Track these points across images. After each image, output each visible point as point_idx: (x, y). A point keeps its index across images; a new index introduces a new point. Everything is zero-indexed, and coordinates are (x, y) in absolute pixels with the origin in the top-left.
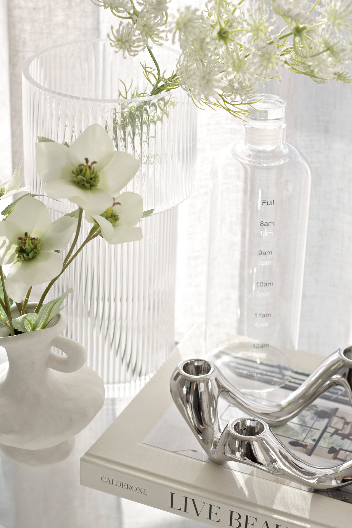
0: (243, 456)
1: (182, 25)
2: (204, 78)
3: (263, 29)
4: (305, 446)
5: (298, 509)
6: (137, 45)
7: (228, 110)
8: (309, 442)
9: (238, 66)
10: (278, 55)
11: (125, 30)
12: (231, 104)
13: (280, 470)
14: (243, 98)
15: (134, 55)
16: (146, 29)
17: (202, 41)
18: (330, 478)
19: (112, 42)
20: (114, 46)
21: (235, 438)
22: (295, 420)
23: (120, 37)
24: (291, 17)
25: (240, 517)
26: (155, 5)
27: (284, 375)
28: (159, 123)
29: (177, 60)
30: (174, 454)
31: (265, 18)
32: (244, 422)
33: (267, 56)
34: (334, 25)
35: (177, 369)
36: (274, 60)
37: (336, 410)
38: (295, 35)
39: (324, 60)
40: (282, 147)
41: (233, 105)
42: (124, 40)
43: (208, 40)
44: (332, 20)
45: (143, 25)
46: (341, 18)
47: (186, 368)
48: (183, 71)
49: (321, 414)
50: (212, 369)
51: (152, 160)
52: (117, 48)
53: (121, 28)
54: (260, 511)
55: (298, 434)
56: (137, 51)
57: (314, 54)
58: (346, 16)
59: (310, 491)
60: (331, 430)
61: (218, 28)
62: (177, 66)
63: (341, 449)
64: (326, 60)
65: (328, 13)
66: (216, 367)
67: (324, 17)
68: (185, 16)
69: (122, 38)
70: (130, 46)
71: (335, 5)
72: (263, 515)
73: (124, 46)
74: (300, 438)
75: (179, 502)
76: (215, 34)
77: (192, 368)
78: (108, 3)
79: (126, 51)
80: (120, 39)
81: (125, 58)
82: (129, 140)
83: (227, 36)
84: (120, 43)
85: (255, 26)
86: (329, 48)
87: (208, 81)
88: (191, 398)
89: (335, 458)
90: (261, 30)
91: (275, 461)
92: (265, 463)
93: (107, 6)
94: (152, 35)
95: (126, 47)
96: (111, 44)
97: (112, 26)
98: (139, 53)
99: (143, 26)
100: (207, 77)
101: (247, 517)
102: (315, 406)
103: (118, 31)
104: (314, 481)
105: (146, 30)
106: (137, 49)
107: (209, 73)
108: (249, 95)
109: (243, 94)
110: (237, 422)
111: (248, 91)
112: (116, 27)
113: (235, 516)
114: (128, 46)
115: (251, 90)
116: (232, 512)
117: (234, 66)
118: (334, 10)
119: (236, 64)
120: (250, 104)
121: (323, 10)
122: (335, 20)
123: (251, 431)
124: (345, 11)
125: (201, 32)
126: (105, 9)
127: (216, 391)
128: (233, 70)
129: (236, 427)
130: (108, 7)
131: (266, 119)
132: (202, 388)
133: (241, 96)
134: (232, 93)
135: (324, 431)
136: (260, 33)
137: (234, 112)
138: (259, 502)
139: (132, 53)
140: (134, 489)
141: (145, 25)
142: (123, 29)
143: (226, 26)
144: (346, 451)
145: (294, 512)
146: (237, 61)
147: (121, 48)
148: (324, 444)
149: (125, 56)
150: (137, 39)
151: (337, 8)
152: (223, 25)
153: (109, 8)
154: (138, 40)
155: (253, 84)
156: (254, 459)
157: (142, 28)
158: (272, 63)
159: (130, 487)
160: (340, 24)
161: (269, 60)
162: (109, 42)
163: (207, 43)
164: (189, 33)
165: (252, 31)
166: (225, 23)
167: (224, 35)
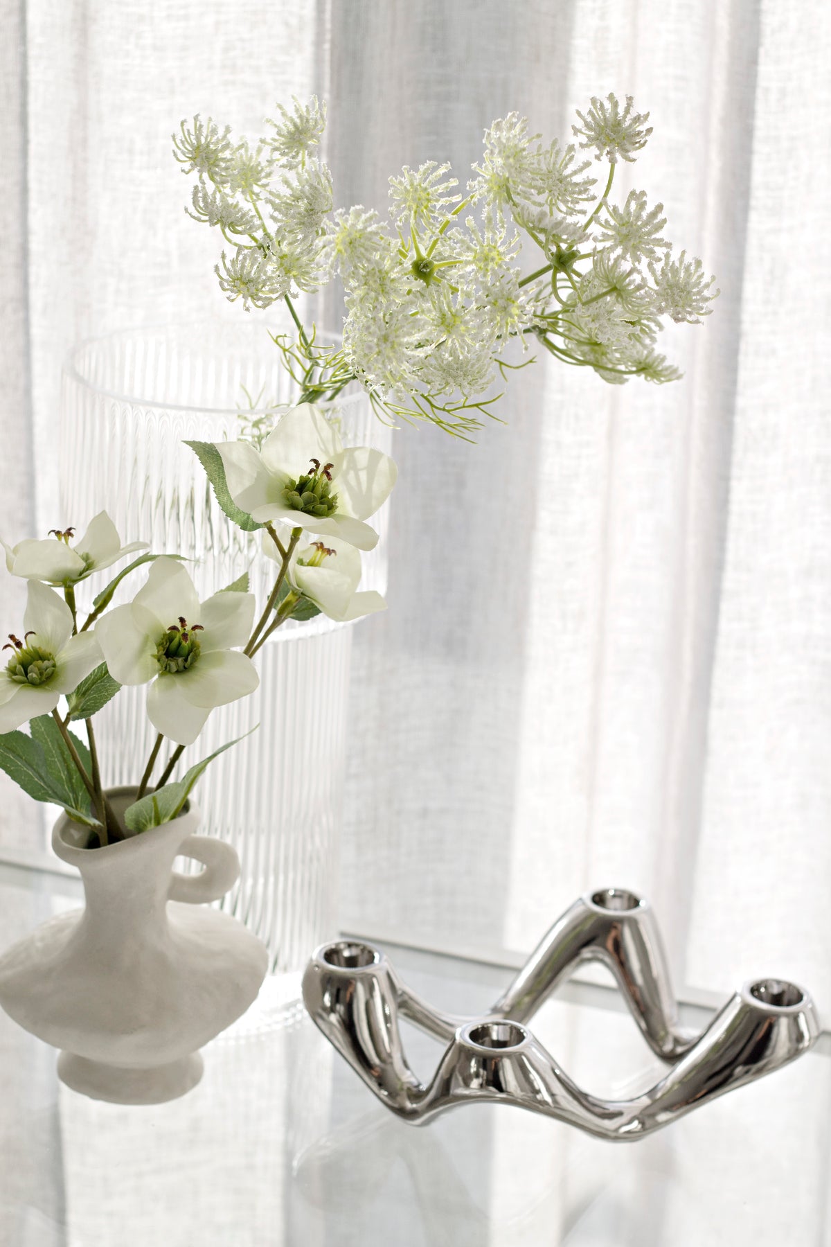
3: (497, 257)
6: (269, 289)
7: (440, 423)
11: (248, 261)
12: (444, 410)
14: (465, 393)
15: (264, 307)
16: (287, 263)
17: (384, 276)
19: (223, 282)
20: (228, 289)
23: (238, 274)
31: (501, 238)
33: (501, 302)
36: (515, 311)
38: (556, 270)
41: (448, 412)
42: (245, 278)
43: (395, 275)
45: (282, 255)
52: (232, 292)
53: (241, 257)
56: (269, 300)
58: (650, 233)
61: (413, 257)
68: (353, 225)
69: (241, 275)
70: (257, 290)
73: (245, 290)
76: (408, 264)
78: (215, 217)
79: (250, 298)
80: (239, 276)
81: (247, 309)
83: (431, 273)
84: (238, 283)
85: (482, 251)
86: (614, 288)
90: (493, 259)
93: (215, 221)
95: (248, 291)
96: (221, 285)
97: (225, 253)
98: (271, 303)
99: (281, 258)
103: (233, 262)
105: (285, 265)
106: (268, 296)
108: (478, 387)
109: (466, 384)
111: (477, 379)
112: (231, 256)
114: (252, 290)
115: (480, 377)
117: (442, 324)
119: (446, 321)
120: (480, 407)
124: (646, 224)
126: (210, 226)
130: (216, 223)
133: (462, 388)
136: (491, 264)
137: (450, 425)
139: (260, 303)
142: (245, 259)
143: (428, 254)
146: (448, 315)
147: (239, 292)
149: (247, 305)
152: (424, 253)
153: (218, 226)
155: (486, 367)
157: (279, 260)
158: (512, 316)
161: (505, 310)
162: (218, 281)
163: (393, 280)
164: (359, 258)
165: (476, 260)
166: (426, 249)
167: (425, 270)
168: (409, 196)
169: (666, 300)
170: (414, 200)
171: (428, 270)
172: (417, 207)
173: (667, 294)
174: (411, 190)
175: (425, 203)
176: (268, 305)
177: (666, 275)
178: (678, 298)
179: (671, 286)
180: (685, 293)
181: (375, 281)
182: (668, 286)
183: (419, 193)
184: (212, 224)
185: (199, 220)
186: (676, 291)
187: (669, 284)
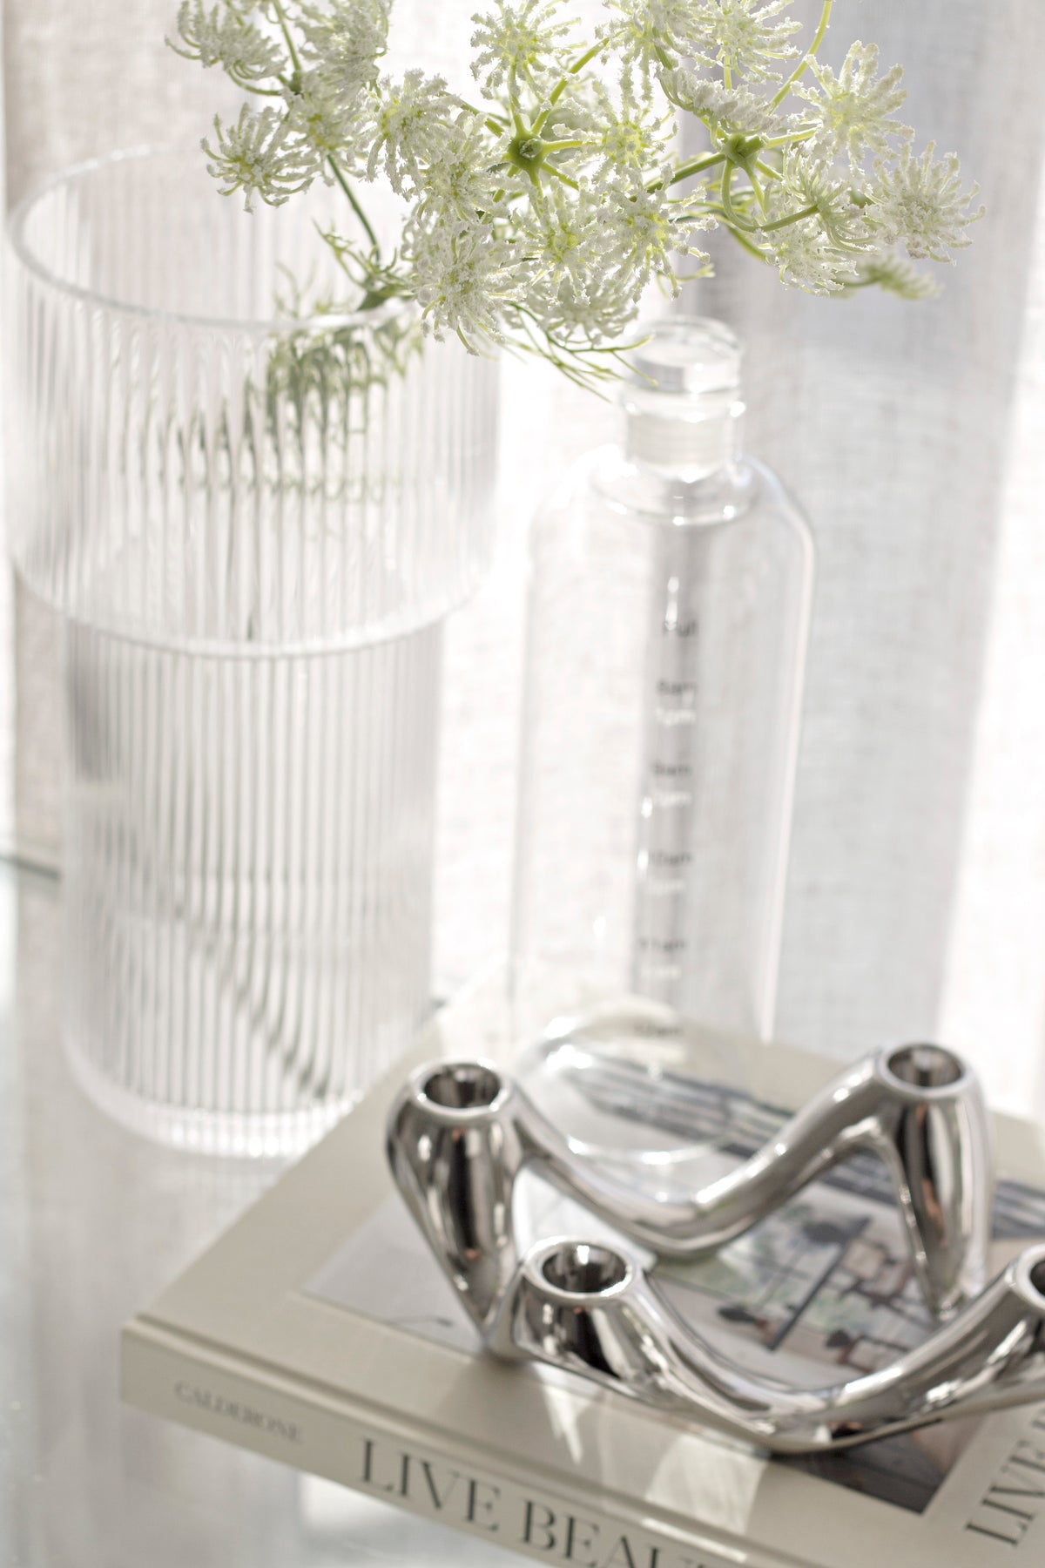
0: (563, 1348)
1: (395, 124)
2: (454, 277)
3: (638, 143)
4: (761, 1324)
5: (716, 1505)
6: (288, 174)
7: (560, 365)
8: (776, 1312)
9: (560, 247)
10: (671, 221)
11: (256, 128)
12: (566, 349)
13: (668, 1395)
14: (592, 334)
15: (278, 203)
16: (321, 129)
17: (459, 171)
18: (809, 1420)
19: (213, 163)
20: (220, 175)
21: (544, 1298)
22: (744, 1246)
23: (239, 150)
24: (707, 111)
25: (552, 1520)
26: (344, 61)
27: (728, 1114)
28: (376, 389)
29: (404, 219)
30: (386, 1331)
32: (569, 1251)
33: (638, 220)
34: (842, 137)
35: (407, 1087)
36: (660, 234)
37: (863, 1223)
38: (731, 164)
39: (807, 239)
40: (731, 468)
41: (571, 352)
42: (250, 157)
43: (477, 169)
44: (838, 122)
45: (312, 116)
46: (863, 119)
47: (431, 1087)
48: (421, 253)
49: (822, 1233)
50: (503, 1095)
51: (377, 493)
52: (227, 180)
53: (246, 123)
54: (609, 1506)
55: (745, 1286)
56: (288, 191)
57: (779, 218)
58: (879, 113)
59: (757, 1455)
60: (842, 1280)
61: (510, 133)
62: (404, 237)
63: (864, 1337)
64: (813, 238)
65: (824, 103)
66: (517, 1090)
67: (813, 113)
68: (406, 98)
69: (244, 153)
70: (267, 176)
71: (849, 81)
72: (615, 1518)
73: (247, 177)
74: (751, 1299)
75: (387, 1468)
76: (501, 148)
77: (447, 1089)
78: (213, 52)
79: (256, 189)
80: (240, 154)
81: (251, 210)
82: (288, 436)
83: (538, 159)
84: (237, 166)
85: (616, 134)
86: (816, 206)
87: (467, 288)
88: (443, 1170)
89: (844, 1361)
90: (631, 147)
91: (653, 1369)
92: (629, 1372)
93: (212, 58)
94: (338, 145)
95: (253, 177)
96: (209, 169)
97: (219, 117)
98: (292, 197)
99: (311, 120)
100: (463, 277)
101: (571, 1522)
102: (806, 1208)
103: (234, 132)
104: (765, 1428)
105: (318, 132)
106: (285, 185)
107: (471, 266)
108: (611, 325)
109: (592, 323)
110: (552, 1252)
111: (609, 314)
112: (231, 121)
113: (540, 1517)
114: (260, 177)
115: (615, 313)
116: (530, 1506)
117: (550, 245)
118: (845, 94)
119: (555, 240)
120: (614, 350)
121: (812, 94)
122: (847, 123)
123: (593, 1278)
124: (875, 98)
125: (455, 148)
126: (204, 67)
127: (514, 1154)
128: (545, 258)
129: (548, 1266)
130: (213, 62)
131: (680, 390)
132: (474, 1145)
133: (587, 329)
134: (562, 319)
135: (824, 1281)
136: (628, 155)
137: (573, 370)
138: (610, 1479)
139: (271, 198)
140: (265, 1422)
141: (316, 115)
142: (251, 126)
143: (535, 130)
144: (878, 1342)
145: (703, 1514)
146: (559, 233)
147: (240, 180)
148: (818, 1320)
149: (251, 203)
150: (287, 158)
151: (855, 89)
152: (528, 128)
154: (293, 159)
156: (595, 1359)
157: (308, 124)
158: (655, 243)
159: (253, 1418)
160: (858, 136)
161: (646, 232)
162: (205, 160)
163: (473, 177)
164: (416, 147)
165: (606, 147)
166: (532, 123)
167: (528, 156)
168: (504, 44)
169: (899, 224)
170: (511, 50)
171: (533, 156)
172: (516, 60)
173: (901, 212)
174: (508, 33)
175: (529, 55)
176: (284, 201)
177: (902, 182)
178: (917, 220)
179: (908, 200)
180: (930, 212)
181: (445, 181)
182: (904, 198)
183: (519, 38)
184: (208, 63)
185: (187, 56)
186: (916, 209)
187: (906, 195)
